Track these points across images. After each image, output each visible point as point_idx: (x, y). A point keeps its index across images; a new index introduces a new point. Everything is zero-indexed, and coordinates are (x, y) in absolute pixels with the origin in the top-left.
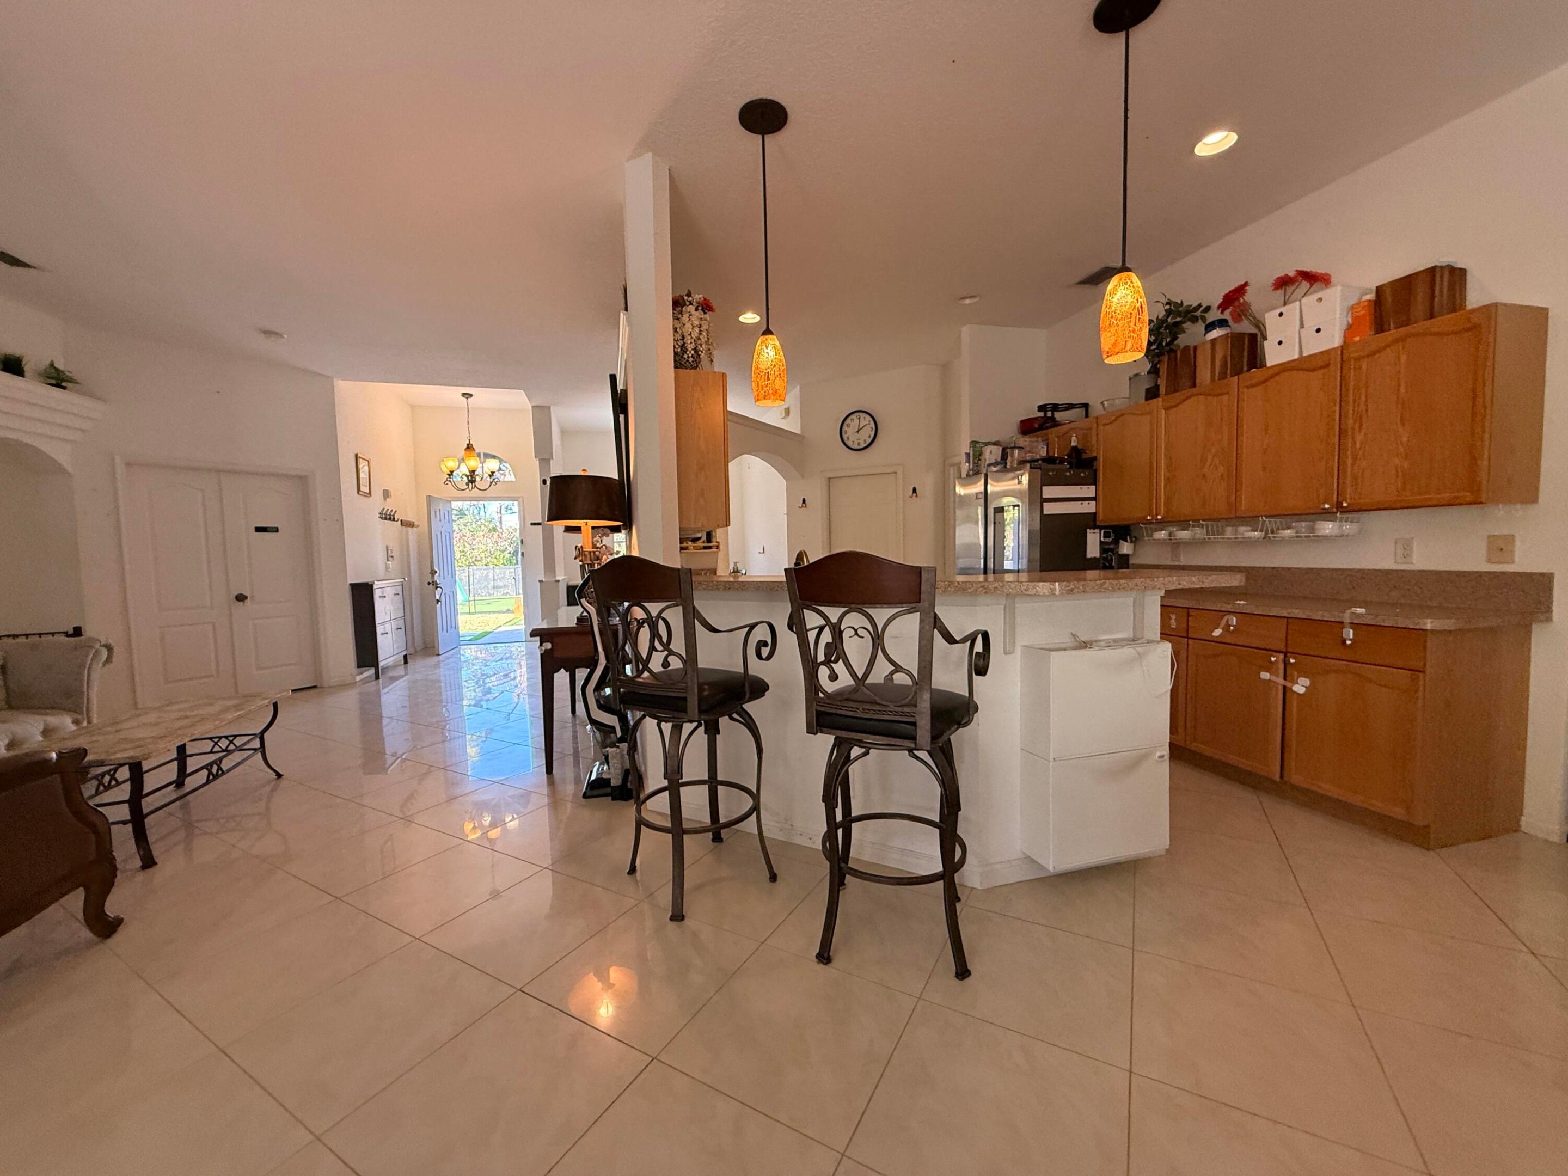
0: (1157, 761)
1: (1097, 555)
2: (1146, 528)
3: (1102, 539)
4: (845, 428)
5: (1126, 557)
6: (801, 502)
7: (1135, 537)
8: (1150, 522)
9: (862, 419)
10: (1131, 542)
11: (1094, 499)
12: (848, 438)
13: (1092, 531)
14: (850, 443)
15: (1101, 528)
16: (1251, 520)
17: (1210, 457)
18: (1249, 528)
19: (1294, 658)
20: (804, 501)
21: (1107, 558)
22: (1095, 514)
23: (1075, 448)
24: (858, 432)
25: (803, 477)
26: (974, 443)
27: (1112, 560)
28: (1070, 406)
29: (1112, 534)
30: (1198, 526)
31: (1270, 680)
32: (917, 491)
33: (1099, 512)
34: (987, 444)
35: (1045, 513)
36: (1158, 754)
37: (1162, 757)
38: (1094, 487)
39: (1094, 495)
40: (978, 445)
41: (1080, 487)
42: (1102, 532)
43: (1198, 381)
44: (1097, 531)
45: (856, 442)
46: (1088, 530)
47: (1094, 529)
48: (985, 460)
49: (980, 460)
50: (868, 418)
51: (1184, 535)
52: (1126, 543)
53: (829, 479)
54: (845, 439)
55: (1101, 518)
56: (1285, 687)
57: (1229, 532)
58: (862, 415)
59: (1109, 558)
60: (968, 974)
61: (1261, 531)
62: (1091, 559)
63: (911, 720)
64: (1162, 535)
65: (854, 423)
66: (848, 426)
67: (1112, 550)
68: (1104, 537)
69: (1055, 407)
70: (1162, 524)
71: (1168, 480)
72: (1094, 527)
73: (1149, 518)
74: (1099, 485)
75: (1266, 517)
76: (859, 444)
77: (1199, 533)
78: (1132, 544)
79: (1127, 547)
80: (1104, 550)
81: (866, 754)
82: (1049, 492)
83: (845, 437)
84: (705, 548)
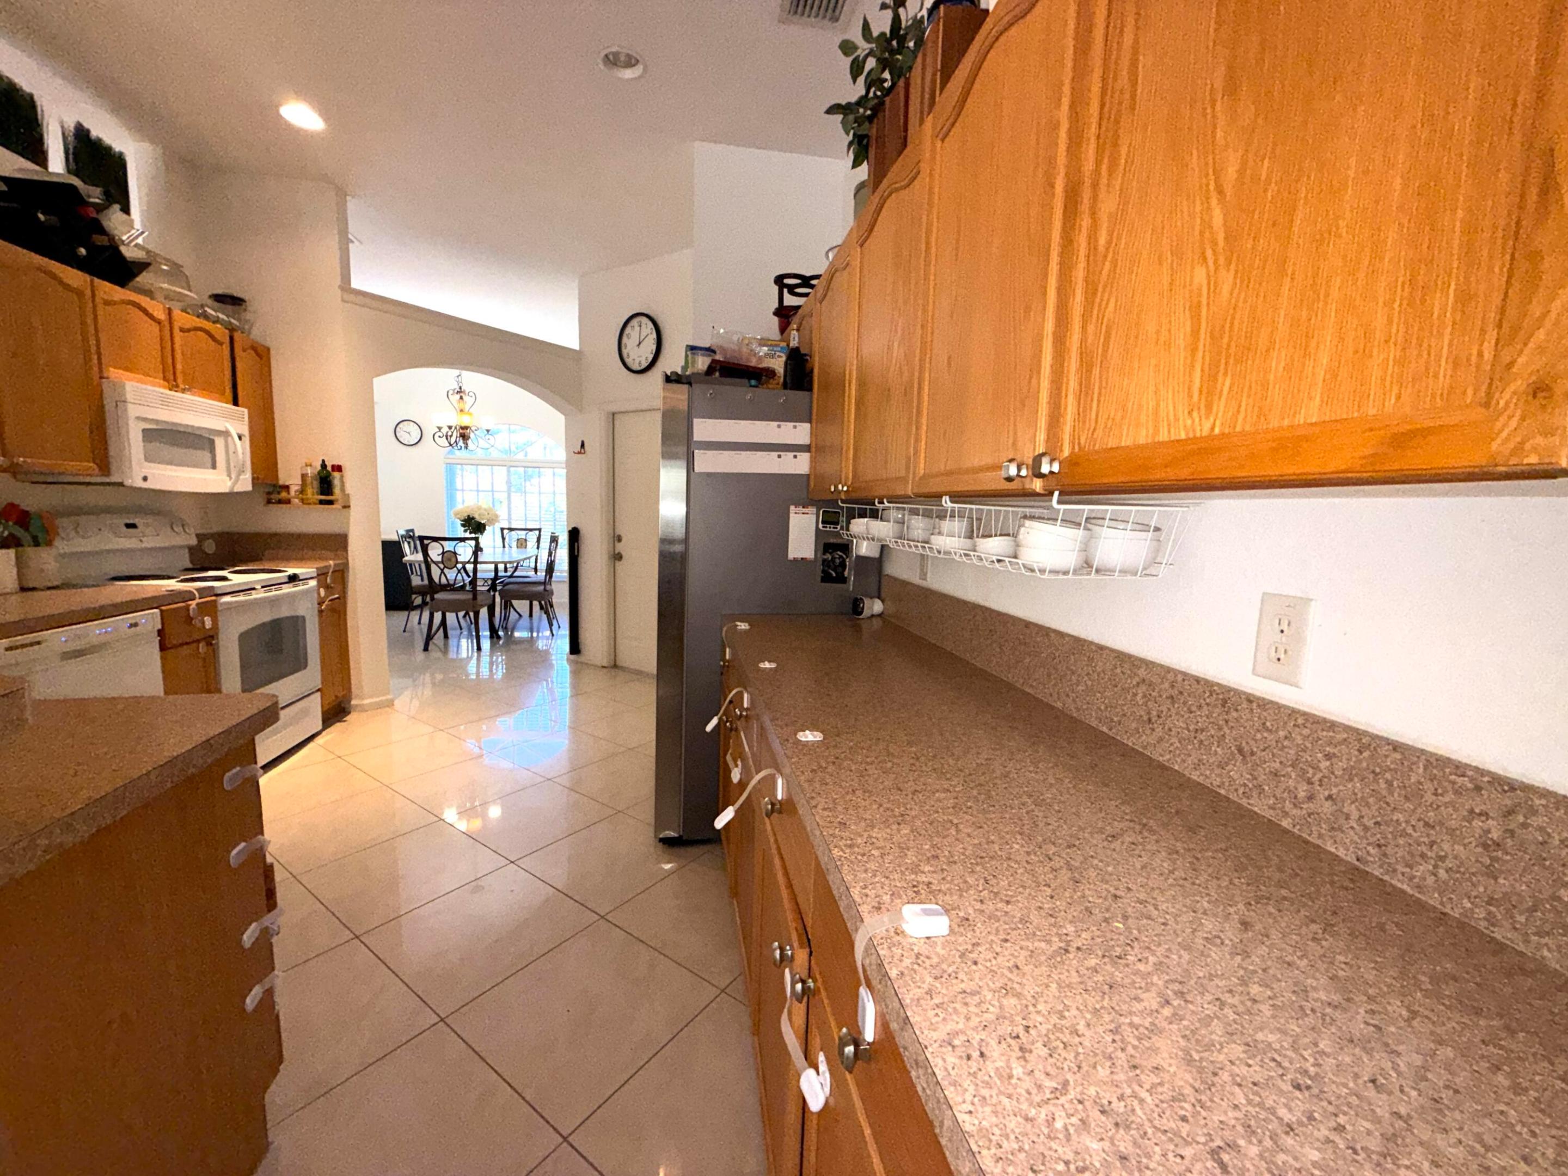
1: (810, 554)
3: (820, 526)
4: (625, 340)
5: (869, 562)
6: (580, 446)
9: (643, 326)
11: (806, 448)
12: (628, 355)
13: (801, 509)
14: (629, 363)
15: (816, 505)
20: (583, 445)
21: (833, 561)
22: (808, 476)
23: (794, 353)
24: (638, 345)
25: (581, 411)
27: (843, 565)
33: (813, 474)
35: (698, 470)
38: (807, 426)
39: (807, 441)
41: (778, 423)
42: (820, 512)
44: (813, 510)
45: (637, 361)
46: (792, 508)
47: (803, 506)
50: (650, 325)
53: (614, 414)
54: (625, 355)
55: (820, 485)
58: (644, 320)
59: (837, 561)
62: (795, 560)
65: (633, 333)
66: (628, 337)
67: (840, 547)
68: (823, 522)
72: (807, 502)
74: (819, 422)
75: (950, 498)
76: (640, 363)
80: (823, 544)
82: (704, 429)
83: (625, 352)
84: (322, 502)
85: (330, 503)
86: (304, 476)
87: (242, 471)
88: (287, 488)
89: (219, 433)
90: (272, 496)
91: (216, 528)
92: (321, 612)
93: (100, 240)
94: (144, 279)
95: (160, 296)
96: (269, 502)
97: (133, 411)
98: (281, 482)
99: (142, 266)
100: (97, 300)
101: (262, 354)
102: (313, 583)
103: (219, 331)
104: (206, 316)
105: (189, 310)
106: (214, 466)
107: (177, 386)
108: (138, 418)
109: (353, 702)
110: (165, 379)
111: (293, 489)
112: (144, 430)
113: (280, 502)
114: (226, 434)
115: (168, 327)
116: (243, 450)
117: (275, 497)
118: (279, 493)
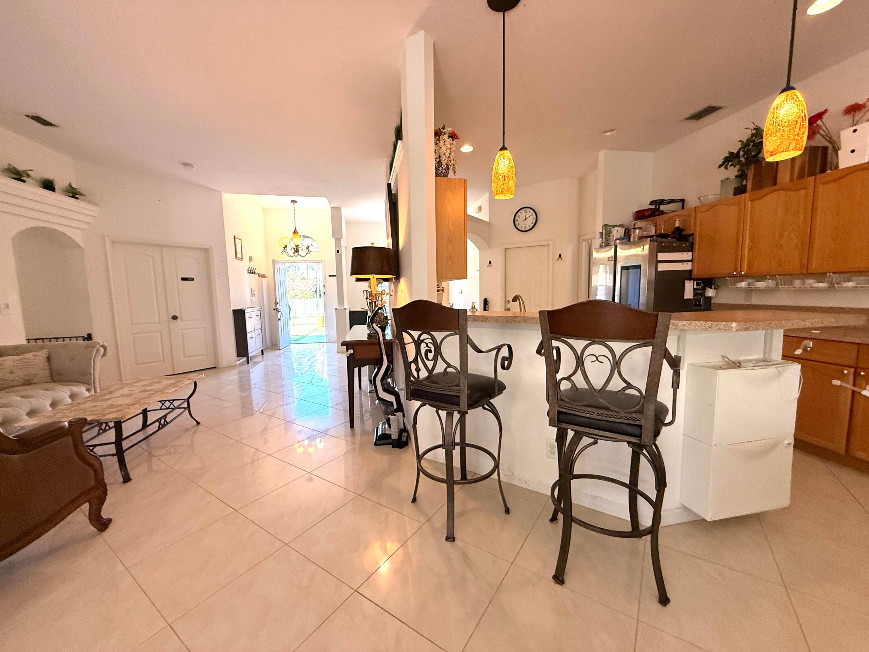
0: (785, 447)
1: (691, 297)
2: (731, 280)
3: (695, 287)
4: (517, 218)
5: (710, 298)
6: (488, 263)
7: (718, 286)
8: (734, 276)
9: (528, 212)
10: (715, 289)
11: (691, 261)
12: (518, 224)
14: (519, 227)
15: (694, 280)
16: (820, 276)
17: (786, 233)
18: (814, 281)
19: (863, 372)
20: (490, 262)
21: (698, 299)
22: (691, 271)
23: (678, 228)
24: (525, 220)
25: (490, 248)
26: (606, 226)
27: (700, 300)
28: (672, 201)
29: (702, 284)
30: (772, 280)
31: (841, 386)
32: (562, 256)
33: (694, 270)
34: (614, 226)
35: (659, 270)
36: (787, 442)
37: (789, 444)
38: (691, 253)
39: (690, 258)
40: (608, 227)
41: (682, 253)
42: (695, 282)
43: (778, 182)
44: (692, 281)
45: (524, 227)
46: (686, 281)
47: (690, 280)
48: (613, 236)
49: (609, 236)
51: (761, 285)
52: (711, 290)
53: (506, 249)
55: (695, 273)
56: (853, 392)
57: (797, 283)
58: (528, 210)
60: (668, 601)
61: (827, 283)
62: (686, 299)
63: (638, 423)
64: (743, 284)
65: (522, 215)
66: (519, 217)
67: (700, 294)
68: (697, 285)
69: (662, 202)
70: (742, 278)
71: (751, 249)
73: (735, 273)
74: (695, 252)
75: (833, 273)
76: (525, 228)
77: (770, 283)
78: (715, 290)
79: (712, 291)
80: (695, 293)
81: (595, 443)
82: (662, 256)
83: (517, 223)
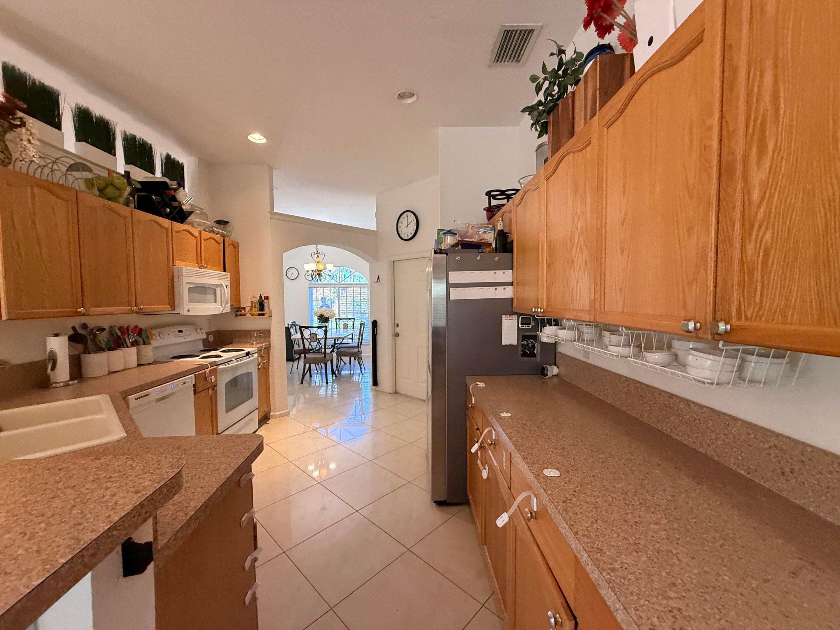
1: (514, 342)
3: (520, 326)
6: (377, 278)
9: (409, 216)
11: (511, 284)
12: (402, 232)
13: (508, 317)
14: (402, 236)
15: (519, 315)
21: (528, 345)
22: (512, 298)
23: (500, 233)
24: (407, 227)
25: (378, 261)
26: (440, 231)
27: (533, 347)
29: (532, 321)
33: (514, 299)
34: (447, 233)
35: (453, 298)
38: (510, 271)
39: (510, 280)
41: (494, 271)
42: (519, 318)
43: (575, 129)
44: (516, 317)
45: (406, 235)
46: (504, 316)
47: (510, 315)
50: (413, 216)
53: (394, 261)
55: (518, 304)
58: (410, 214)
59: (530, 345)
62: (506, 346)
65: (404, 220)
66: (401, 223)
67: (531, 338)
69: (502, 194)
71: (548, 266)
72: (512, 313)
74: (517, 269)
76: (408, 235)
80: (523, 336)
82: (456, 277)
83: (400, 231)
84: (259, 315)
85: (263, 315)
86: (252, 303)
87: (227, 303)
88: (244, 308)
89: (217, 286)
90: (238, 313)
91: (213, 329)
92: (259, 369)
93: (175, 204)
94: (191, 218)
95: (196, 225)
96: (237, 315)
97: (185, 280)
98: (242, 306)
99: (190, 213)
100: (174, 231)
101: (235, 246)
102: (256, 355)
103: (218, 238)
104: (213, 231)
105: (207, 230)
106: (216, 302)
107: (202, 266)
108: (187, 283)
109: (271, 414)
110: (197, 263)
111: (247, 309)
112: (189, 288)
113: (241, 315)
114: (221, 285)
115: (199, 238)
116: (227, 292)
117: (239, 313)
118: (241, 311)
